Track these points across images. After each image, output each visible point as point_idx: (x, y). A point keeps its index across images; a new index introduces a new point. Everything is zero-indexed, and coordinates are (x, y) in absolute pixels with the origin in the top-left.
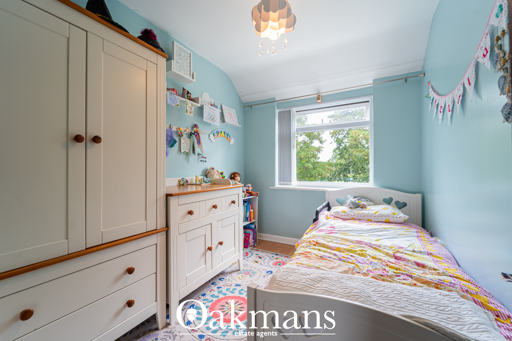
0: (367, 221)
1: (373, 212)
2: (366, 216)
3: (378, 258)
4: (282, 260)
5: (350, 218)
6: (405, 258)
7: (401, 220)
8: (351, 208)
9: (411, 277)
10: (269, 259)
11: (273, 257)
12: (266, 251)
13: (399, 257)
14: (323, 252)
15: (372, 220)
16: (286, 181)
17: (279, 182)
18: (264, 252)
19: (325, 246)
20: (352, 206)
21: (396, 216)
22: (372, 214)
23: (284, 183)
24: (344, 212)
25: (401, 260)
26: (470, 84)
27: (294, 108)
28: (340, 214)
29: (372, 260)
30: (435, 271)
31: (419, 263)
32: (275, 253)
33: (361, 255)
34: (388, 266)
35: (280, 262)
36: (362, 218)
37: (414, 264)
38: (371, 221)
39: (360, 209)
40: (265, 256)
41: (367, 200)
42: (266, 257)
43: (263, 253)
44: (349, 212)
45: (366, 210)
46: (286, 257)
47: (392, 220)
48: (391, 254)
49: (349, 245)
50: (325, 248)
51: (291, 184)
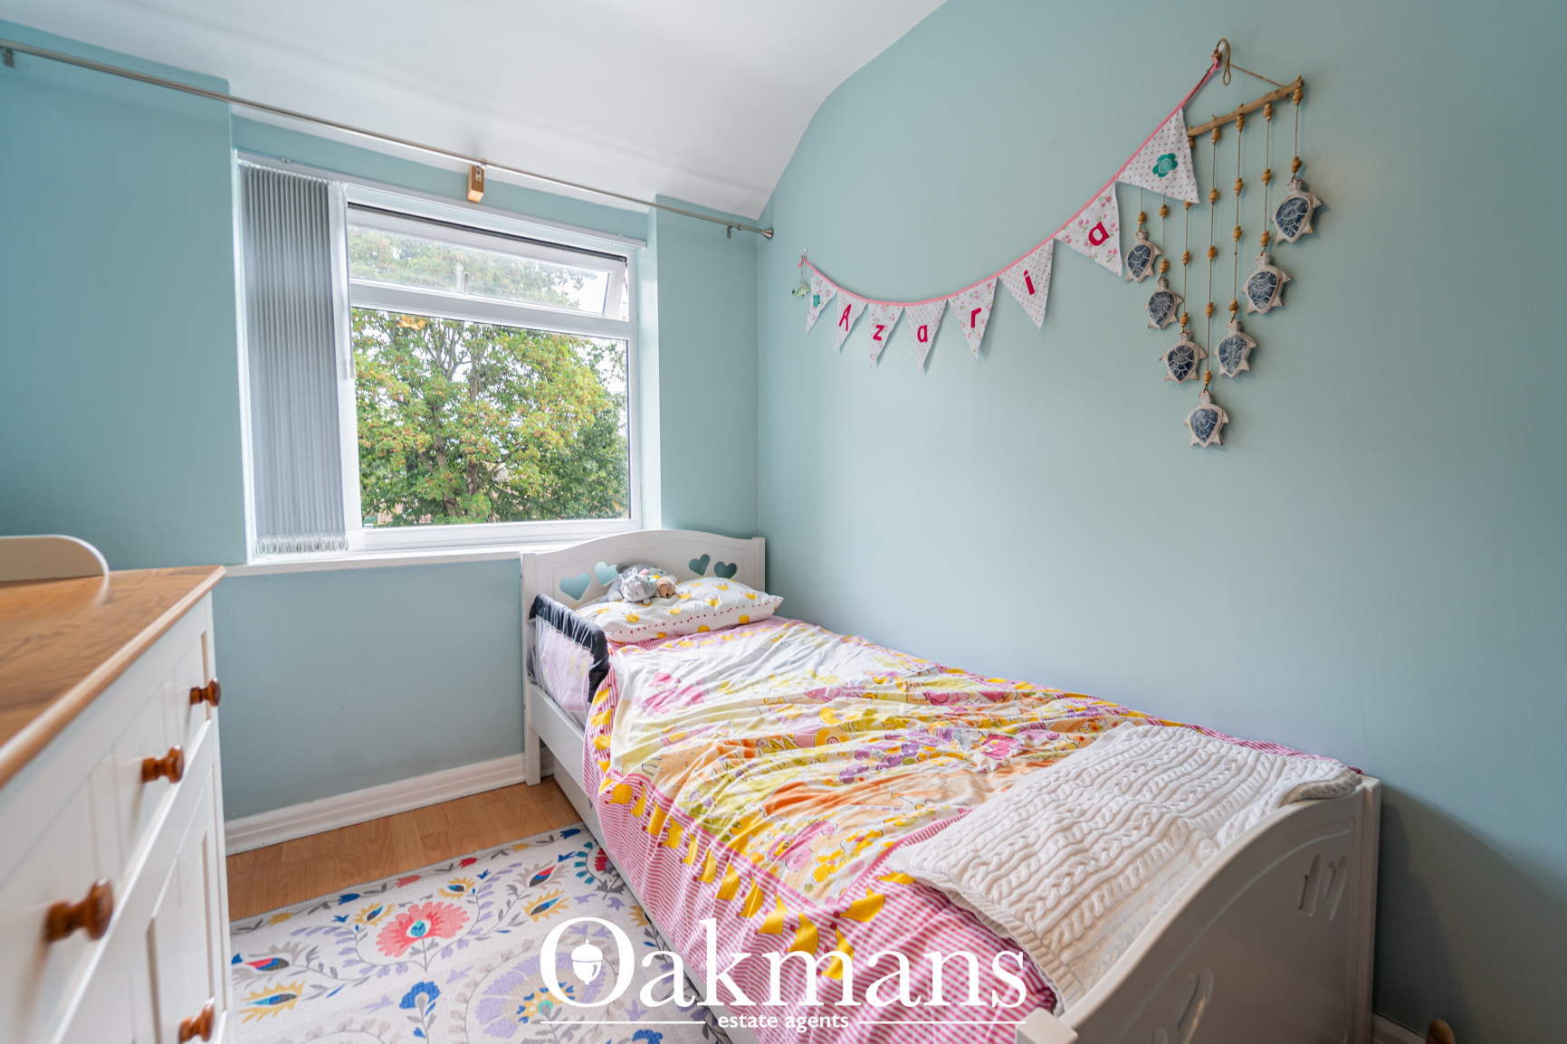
0: (699, 632)
1: (707, 603)
2: (695, 619)
3: (931, 717)
4: (402, 905)
5: (655, 636)
6: (957, 694)
7: (770, 611)
8: (642, 602)
9: (1042, 727)
10: (332, 938)
11: (342, 919)
12: (266, 917)
13: (942, 695)
14: (818, 764)
15: (712, 627)
16: (311, 532)
17: (267, 541)
18: (258, 926)
19: (781, 743)
20: (643, 596)
21: (758, 603)
22: (706, 609)
23: (300, 540)
24: (633, 620)
25: (949, 701)
26: (1032, 291)
27: (342, 181)
28: (626, 628)
29: (925, 725)
30: (1029, 700)
31: (992, 694)
32: (337, 895)
33: (887, 727)
34: (976, 725)
35: (411, 920)
36: (684, 627)
37: (984, 698)
38: (709, 631)
39: (666, 600)
40: (294, 940)
41: (659, 570)
42: (306, 942)
43: (255, 932)
44: (649, 618)
45: (681, 600)
46: (403, 882)
47: (753, 615)
48: (919, 695)
49: (817, 714)
50: (782, 749)
51: (342, 546)
